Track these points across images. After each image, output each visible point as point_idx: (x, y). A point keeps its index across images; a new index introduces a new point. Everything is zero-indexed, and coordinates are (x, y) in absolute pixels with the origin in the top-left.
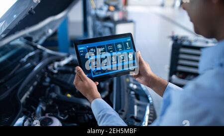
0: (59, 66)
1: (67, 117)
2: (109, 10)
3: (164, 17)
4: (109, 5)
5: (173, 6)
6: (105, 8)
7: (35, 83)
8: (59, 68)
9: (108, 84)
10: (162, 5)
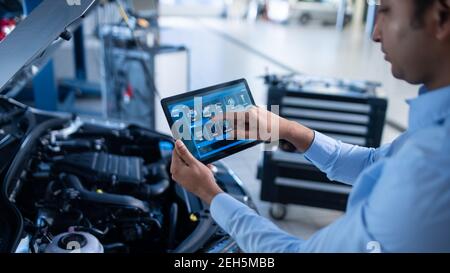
0: (59, 139)
1: (107, 229)
2: (138, 26)
3: (229, 38)
4: (137, 17)
5: (245, 16)
6: (131, 22)
7: (24, 173)
8: (60, 143)
9: (163, 167)
10: (224, 15)
